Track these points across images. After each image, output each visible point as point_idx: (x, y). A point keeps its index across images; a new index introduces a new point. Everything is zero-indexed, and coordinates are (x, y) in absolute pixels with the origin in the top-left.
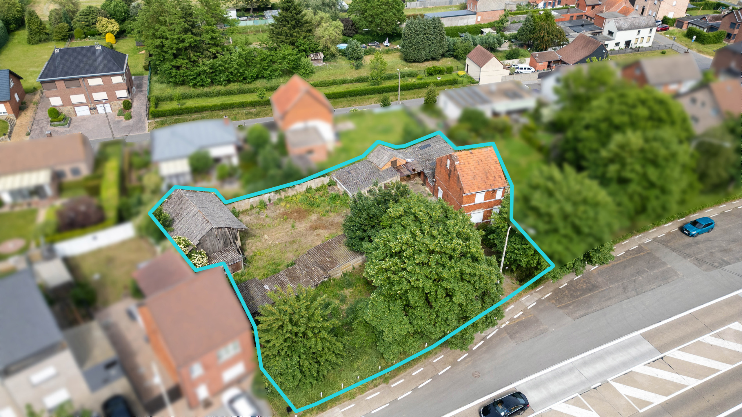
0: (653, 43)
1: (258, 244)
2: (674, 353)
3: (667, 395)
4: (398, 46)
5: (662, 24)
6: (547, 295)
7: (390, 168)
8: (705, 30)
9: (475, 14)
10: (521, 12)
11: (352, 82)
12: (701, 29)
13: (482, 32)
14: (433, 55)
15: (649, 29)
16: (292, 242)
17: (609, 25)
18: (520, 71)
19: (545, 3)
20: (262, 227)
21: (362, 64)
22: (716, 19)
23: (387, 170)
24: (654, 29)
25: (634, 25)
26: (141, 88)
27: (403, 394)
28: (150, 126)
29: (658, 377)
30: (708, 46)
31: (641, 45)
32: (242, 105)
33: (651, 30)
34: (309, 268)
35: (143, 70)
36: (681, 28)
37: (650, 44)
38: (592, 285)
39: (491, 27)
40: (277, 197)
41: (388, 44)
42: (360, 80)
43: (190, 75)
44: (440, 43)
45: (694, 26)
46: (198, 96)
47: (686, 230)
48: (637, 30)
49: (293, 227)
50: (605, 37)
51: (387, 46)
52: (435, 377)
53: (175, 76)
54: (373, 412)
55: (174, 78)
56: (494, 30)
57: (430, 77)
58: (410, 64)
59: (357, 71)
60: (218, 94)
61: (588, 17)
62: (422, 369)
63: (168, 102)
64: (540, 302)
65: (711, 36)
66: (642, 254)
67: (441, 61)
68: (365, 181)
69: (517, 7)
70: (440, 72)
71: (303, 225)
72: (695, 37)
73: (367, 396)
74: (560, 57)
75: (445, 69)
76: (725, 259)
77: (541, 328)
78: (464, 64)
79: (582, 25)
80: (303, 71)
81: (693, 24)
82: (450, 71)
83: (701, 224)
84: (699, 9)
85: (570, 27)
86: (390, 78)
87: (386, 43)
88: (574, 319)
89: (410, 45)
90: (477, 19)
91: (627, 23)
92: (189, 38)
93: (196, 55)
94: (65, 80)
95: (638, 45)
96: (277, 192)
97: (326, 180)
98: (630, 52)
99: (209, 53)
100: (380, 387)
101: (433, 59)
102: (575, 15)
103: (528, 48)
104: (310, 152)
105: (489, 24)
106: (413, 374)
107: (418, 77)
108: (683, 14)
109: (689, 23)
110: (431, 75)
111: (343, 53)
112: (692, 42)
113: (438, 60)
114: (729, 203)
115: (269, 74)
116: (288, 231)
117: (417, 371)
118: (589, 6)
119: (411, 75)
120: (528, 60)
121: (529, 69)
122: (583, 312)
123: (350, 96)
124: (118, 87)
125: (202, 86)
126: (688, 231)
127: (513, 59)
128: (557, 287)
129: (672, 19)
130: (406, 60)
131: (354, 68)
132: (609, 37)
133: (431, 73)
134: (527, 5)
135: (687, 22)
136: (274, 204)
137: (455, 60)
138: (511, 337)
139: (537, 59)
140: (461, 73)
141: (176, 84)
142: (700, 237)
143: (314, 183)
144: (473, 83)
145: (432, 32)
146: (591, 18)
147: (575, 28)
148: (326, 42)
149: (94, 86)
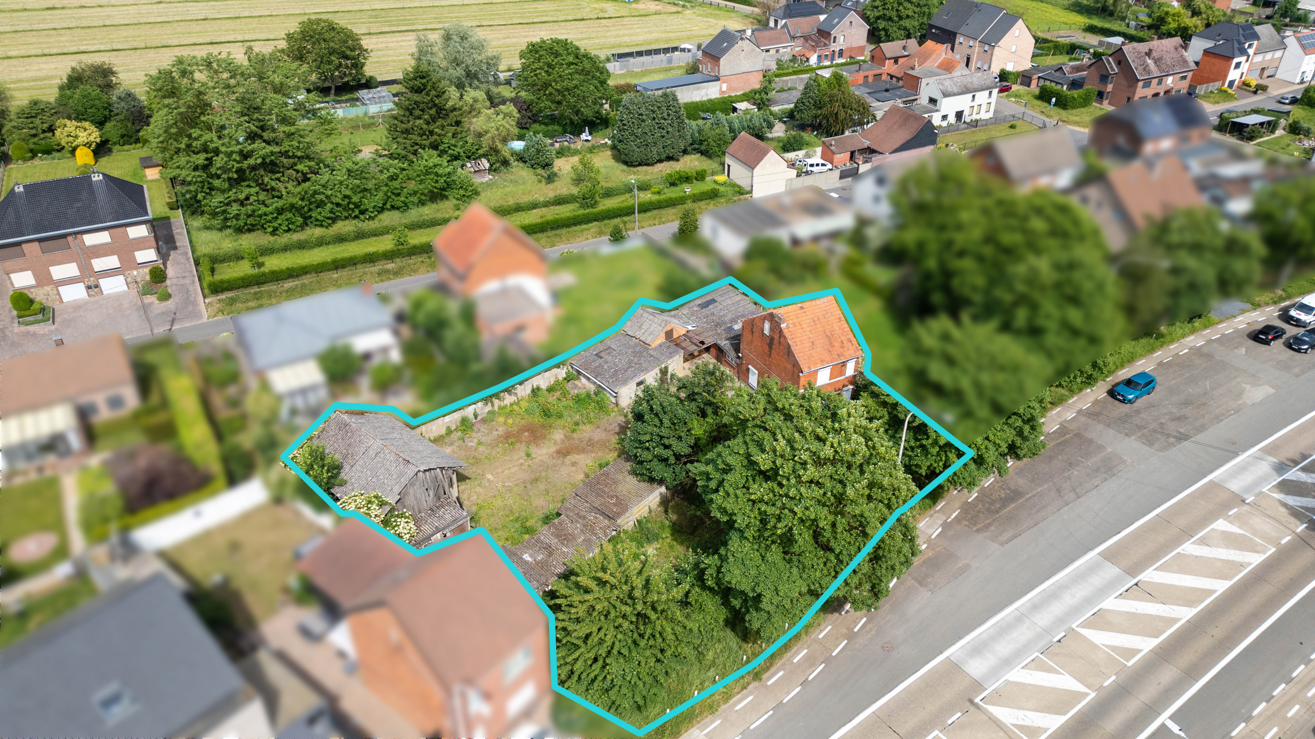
0: (995, 112)
1: (478, 489)
2: (1150, 575)
3: (1157, 637)
4: (606, 140)
5: (1000, 81)
6: (954, 515)
7: (664, 343)
8: (1065, 87)
9: (717, 79)
10: (785, 71)
11: (546, 204)
12: (1059, 87)
13: (735, 110)
14: (669, 151)
15: (987, 92)
16: (536, 480)
17: (928, 89)
18: (809, 169)
19: (819, 57)
20: (477, 461)
21: (555, 175)
22: (1078, 69)
23: (660, 346)
24: (995, 91)
25: (965, 87)
26: (174, 242)
27: (788, 693)
28: (209, 310)
29: (1139, 611)
30: (1074, 111)
31: (978, 117)
32: (371, 259)
33: (990, 93)
34: (584, 518)
35: (167, 209)
36: (1029, 86)
37: (990, 115)
38: (1012, 491)
39: (748, 101)
40: (488, 408)
41: (589, 138)
42: (560, 201)
43: (266, 215)
44: (679, 131)
45: (1048, 83)
46: (286, 249)
47: (1119, 394)
48: (971, 95)
49: (528, 455)
50: (925, 107)
51: (587, 141)
52: (828, 660)
53: (237, 217)
54: (752, 727)
55: (235, 222)
56: (754, 104)
57: (673, 188)
58: (635, 169)
59: (550, 186)
60: (321, 243)
61: (892, 77)
62: (806, 651)
63: (231, 264)
64: (946, 526)
65: (1076, 96)
66: (1068, 436)
67: (682, 160)
68: (629, 367)
69: (777, 64)
70: (687, 179)
71: (544, 451)
72: (1054, 100)
73: (735, 704)
74: (867, 143)
75: (695, 174)
76: (1182, 430)
77: (960, 565)
78: (723, 164)
79: (887, 90)
80: (462, 192)
81: (1045, 79)
82: (700, 176)
83: (1139, 384)
84: (1047, 55)
85: (868, 93)
86: (608, 194)
87: (584, 136)
88: (1002, 544)
89: (632, 138)
90: (721, 88)
91: (955, 85)
92: (261, 149)
93: (273, 177)
94: (40, 240)
95: (975, 117)
96: (487, 400)
97: (562, 373)
98: (965, 129)
99: (294, 173)
100: (750, 687)
101: (669, 158)
102: (871, 73)
103: (813, 131)
104: (520, 328)
105: (743, 94)
106: (795, 661)
107: (653, 190)
108: (1025, 64)
109: (1039, 78)
110: (673, 184)
111: (521, 158)
112: (1051, 109)
113: (678, 160)
114: (1165, 348)
115: (403, 202)
116: (522, 464)
117: (799, 655)
118: (889, 59)
119: (643, 187)
120: (819, 150)
121: (823, 165)
122: (1011, 533)
123: (552, 229)
124: (140, 244)
125: (289, 230)
126: (1122, 396)
127: (794, 150)
128: (964, 500)
129: (1013, 74)
130: (625, 163)
131: (544, 181)
132: (931, 106)
133: (675, 181)
134: (791, 61)
135: (1036, 76)
136: (484, 421)
137: (703, 158)
138: (921, 584)
139: (833, 148)
140: (721, 178)
141: (239, 230)
142: (1139, 403)
143: (543, 381)
144: (742, 194)
145: (665, 115)
146: (898, 79)
147: (878, 95)
148: (494, 142)
149: (95, 246)
